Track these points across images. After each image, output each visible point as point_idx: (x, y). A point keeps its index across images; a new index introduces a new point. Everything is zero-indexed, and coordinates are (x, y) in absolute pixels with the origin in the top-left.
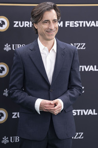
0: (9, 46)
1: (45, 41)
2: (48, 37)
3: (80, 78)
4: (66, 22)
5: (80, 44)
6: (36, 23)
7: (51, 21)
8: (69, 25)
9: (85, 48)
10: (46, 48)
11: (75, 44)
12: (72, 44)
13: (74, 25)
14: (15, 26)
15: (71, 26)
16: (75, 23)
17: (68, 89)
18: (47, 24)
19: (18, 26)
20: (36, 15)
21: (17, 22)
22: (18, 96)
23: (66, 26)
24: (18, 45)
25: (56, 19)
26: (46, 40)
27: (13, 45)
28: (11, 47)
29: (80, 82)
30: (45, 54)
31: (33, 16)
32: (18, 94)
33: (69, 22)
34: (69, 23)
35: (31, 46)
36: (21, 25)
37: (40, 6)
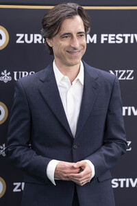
0: (9, 73)
1: (64, 67)
2: (69, 61)
3: (123, 126)
4: (103, 36)
5: (124, 71)
6: (50, 37)
7: (75, 35)
8: (108, 41)
9: (132, 78)
10: (66, 77)
11: (117, 71)
12: (111, 72)
13: (116, 40)
14: (18, 41)
15: (110, 42)
16: (117, 37)
17: (104, 144)
18: (69, 39)
19: (23, 42)
20: (50, 24)
21: (22, 36)
22: (20, 157)
23: (102, 42)
24: (23, 73)
25: (83, 30)
26: (66, 65)
27: (15, 73)
28: (12, 75)
29: (123, 132)
30: (66, 88)
31: (44, 26)
32: (21, 153)
33: (106, 35)
34: (108, 37)
35: (42, 74)
36: (29, 39)
37: (57, 10)
